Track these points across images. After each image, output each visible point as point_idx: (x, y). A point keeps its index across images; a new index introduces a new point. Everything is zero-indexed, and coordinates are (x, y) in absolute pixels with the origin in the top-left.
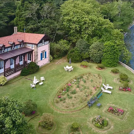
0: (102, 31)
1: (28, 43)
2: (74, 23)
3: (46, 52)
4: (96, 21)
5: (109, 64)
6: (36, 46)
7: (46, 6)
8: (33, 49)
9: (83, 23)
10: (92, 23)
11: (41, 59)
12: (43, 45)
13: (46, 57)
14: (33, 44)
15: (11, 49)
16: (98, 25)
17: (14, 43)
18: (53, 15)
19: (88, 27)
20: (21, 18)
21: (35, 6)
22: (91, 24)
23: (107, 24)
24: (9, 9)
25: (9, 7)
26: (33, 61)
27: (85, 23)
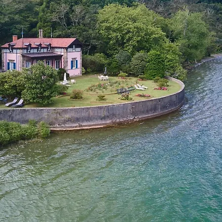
0: (151, 44)
1: (56, 48)
2: (114, 31)
3: (77, 61)
4: (144, 29)
5: (152, 75)
6: (65, 50)
7: (78, 9)
8: (62, 54)
9: (126, 31)
10: (138, 32)
11: (72, 68)
12: (74, 51)
13: (77, 67)
14: (62, 48)
15: (38, 51)
16: (146, 35)
17: (41, 45)
18: (87, 20)
19: (132, 37)
20: (45, 24)
21: (64, 8)
22: (136, 33)
23: (157, 34)
24: (28, 14)
25: (28, 12)
26: (63, 67)
27: (129, 32)
